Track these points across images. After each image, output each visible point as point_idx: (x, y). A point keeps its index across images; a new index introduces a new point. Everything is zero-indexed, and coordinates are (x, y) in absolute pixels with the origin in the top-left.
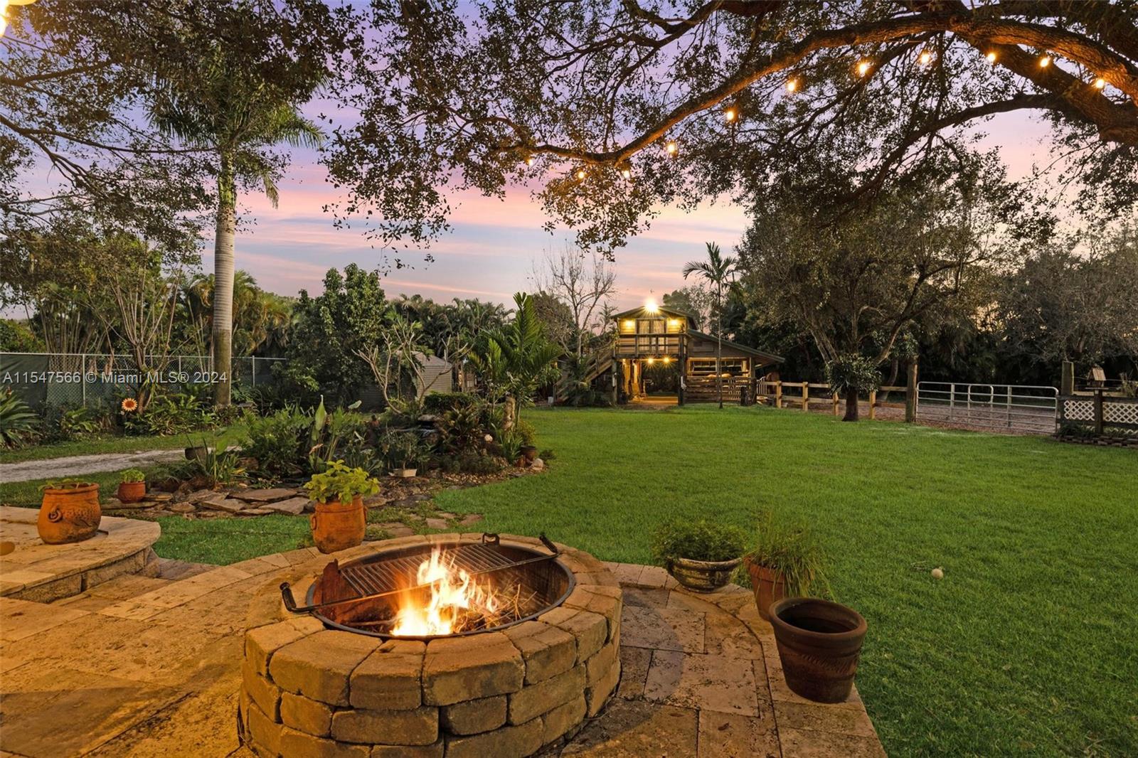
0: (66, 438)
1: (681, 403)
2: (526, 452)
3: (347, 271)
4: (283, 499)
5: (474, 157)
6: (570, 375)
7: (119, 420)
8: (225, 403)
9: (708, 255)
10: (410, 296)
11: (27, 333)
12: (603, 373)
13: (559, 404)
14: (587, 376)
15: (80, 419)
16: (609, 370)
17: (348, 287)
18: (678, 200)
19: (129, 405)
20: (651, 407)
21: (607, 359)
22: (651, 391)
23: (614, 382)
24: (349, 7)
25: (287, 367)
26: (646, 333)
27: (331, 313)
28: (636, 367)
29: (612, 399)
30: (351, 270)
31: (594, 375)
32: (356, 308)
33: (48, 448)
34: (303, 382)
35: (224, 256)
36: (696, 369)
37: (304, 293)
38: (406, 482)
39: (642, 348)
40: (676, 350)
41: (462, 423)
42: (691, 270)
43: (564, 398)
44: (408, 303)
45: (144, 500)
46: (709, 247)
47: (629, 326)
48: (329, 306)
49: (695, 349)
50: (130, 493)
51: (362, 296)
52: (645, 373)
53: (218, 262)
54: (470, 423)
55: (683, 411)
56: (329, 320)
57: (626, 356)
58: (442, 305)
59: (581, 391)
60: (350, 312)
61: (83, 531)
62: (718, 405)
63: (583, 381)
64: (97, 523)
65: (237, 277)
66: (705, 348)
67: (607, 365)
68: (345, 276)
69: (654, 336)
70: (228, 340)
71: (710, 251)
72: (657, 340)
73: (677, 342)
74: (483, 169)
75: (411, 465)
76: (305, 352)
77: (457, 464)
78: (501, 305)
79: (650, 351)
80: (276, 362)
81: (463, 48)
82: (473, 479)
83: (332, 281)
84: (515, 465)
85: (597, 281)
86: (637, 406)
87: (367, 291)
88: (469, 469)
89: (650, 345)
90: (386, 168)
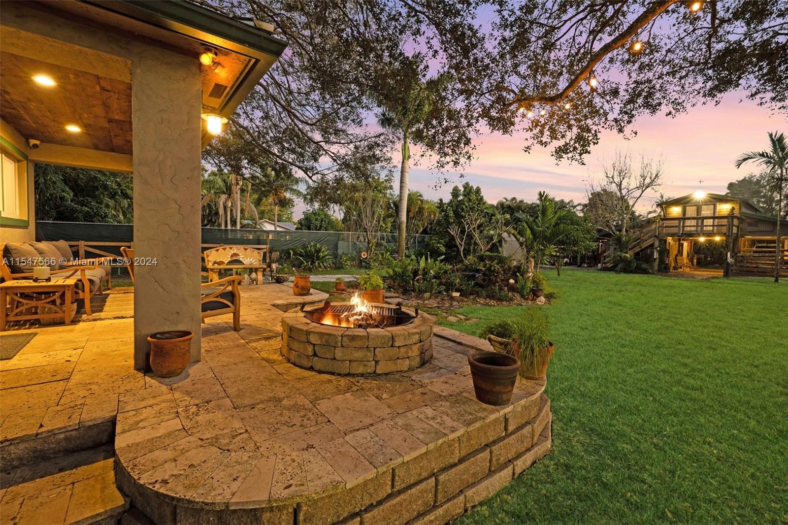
0: (342, 268)
1: (726, 275)
2: (535, 293)
3: (464, 187)
4: (392, 297)
5: (493, 113)
6: (615, 249)
7: (361, 261)
8: (402, 257)
9: (770, 143)
10: (509, 199)
11: (341, 225)
12: (647, 248)
13: (605, 269)
14: (631, 249)
15: (347, 260)
16: (652, 246)
17: (464, 195)
18: (664, 109)
19: (364, 255)
20: (693, 277)
21: (650, 237)
22: (701, 264)
23: (656, 255)
24: (419, 53)
25: (432, 240)
26: (694, 215)
27: (453, 211)
28: (685, 244)
29: (652, 268)
30: (466, 186)
31: (637, 249)
32: (466, 207)
33: (336, 271)
34: (438, 248)
35: (404, 185)
36: (757, 247)
37: (441, 200)
38: (452, 298)
39: (689, 229)
40: (724, 230)
41: (489, 269)
42: (745, 160)
43: (610, 265)
44: (508, 203)
45: (343, 290)
46: (771, 135)
47: (676, 211)
48: (452, 207)
49: (750, 229)
50: (339, 287)
51: (470, 200)
52: (696, 249)
53: (401, 187)
54: (494, 270)
55: (726, 281)
56: (451, 214)
57: (672, 235)
58: (530, 203)
59: (623, 260)
60: (463, 210)
61: (304, 292)
62: (773, 279)
63: (627, 253)
64: (309, 290)
65: (409, 195)
66: (762, 227)
67: (650, 242)
68: (462, 189)
69: (700, 218)
70: (404, 226)
71: (772, 140)
72: (702, 222)
73: (726, 223)
74: (499, 120)
75: (457, 291)
76: (440, 232)
77: (484, 293)
78: (572, 201)
79: (697, 231)
80: (427, 237)
81: (495, 48)
82: (492, 302)
83: (455, 193)
84: (525, 299)
85: (644, 177)
86: (682, 275)
87: (473, 197)
88: (491, 296)
89: (697, 226)
90: (440, 131)
